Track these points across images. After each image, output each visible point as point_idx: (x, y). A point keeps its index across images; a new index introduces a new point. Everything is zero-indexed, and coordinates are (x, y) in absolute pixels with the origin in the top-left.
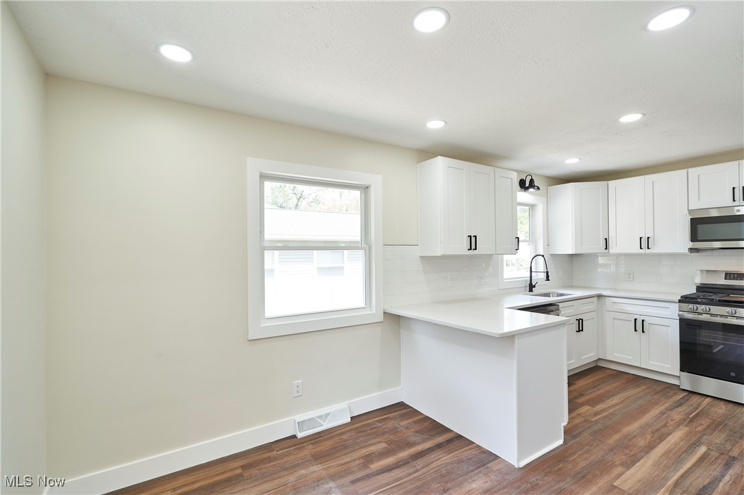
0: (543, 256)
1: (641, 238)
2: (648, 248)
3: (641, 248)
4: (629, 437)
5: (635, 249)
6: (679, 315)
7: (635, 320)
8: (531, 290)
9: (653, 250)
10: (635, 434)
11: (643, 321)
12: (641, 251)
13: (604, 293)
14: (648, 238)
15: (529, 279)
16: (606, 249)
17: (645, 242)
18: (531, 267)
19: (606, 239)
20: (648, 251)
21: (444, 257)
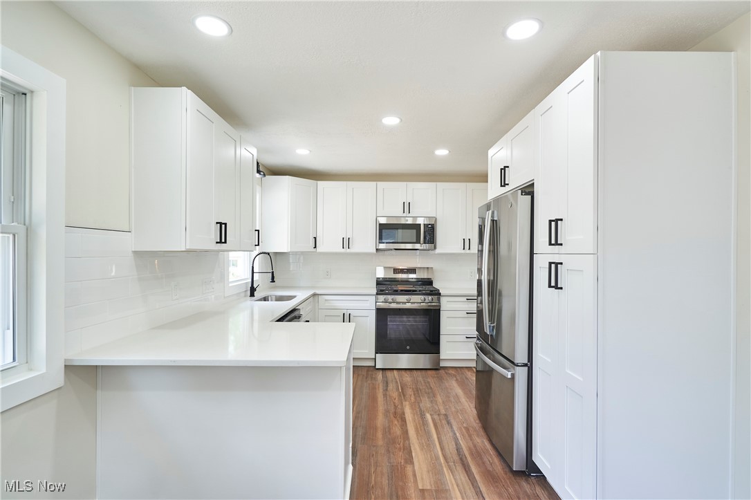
0: (269, 254)
1: (343, 239)
2: (349, 248)
3: (343, 247)
4: (387, 430)
5: (339, 249)
6: (375, 306)
7: (344, 314)
8: (252, 295)
9: (352, 250)
10: (387, 425)
11: (349, 314)
12: (344, 250)
14: (349, 238)
15: (250, 280)
16: (315, 247)
17: (347, 243)
18: (253, 267)
19: (315, 238)
20: (348, 251)
21: (188, 251)
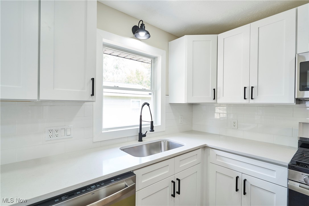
1: (245, 88)
2: (252, 98)
3: (245, 98)
5: (239, 99)
6: (288, 185)
7: (237, 178)
8: (141, 140)
9: (258, 100)
11: (245, 181)
12: (245, 101)
13: (209, 144)
14: (252, 87)
16: (214, 99)
17: (249, 92)
18: (141, 116)
19: (214, 89)
20: (252, 101)
